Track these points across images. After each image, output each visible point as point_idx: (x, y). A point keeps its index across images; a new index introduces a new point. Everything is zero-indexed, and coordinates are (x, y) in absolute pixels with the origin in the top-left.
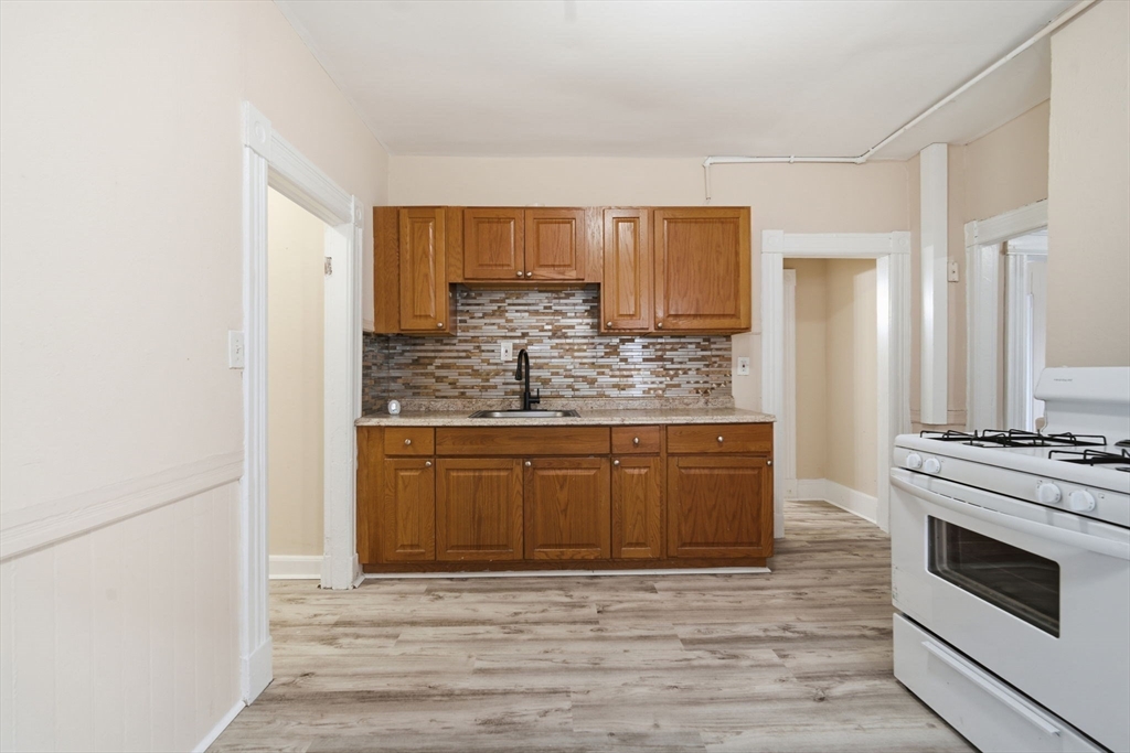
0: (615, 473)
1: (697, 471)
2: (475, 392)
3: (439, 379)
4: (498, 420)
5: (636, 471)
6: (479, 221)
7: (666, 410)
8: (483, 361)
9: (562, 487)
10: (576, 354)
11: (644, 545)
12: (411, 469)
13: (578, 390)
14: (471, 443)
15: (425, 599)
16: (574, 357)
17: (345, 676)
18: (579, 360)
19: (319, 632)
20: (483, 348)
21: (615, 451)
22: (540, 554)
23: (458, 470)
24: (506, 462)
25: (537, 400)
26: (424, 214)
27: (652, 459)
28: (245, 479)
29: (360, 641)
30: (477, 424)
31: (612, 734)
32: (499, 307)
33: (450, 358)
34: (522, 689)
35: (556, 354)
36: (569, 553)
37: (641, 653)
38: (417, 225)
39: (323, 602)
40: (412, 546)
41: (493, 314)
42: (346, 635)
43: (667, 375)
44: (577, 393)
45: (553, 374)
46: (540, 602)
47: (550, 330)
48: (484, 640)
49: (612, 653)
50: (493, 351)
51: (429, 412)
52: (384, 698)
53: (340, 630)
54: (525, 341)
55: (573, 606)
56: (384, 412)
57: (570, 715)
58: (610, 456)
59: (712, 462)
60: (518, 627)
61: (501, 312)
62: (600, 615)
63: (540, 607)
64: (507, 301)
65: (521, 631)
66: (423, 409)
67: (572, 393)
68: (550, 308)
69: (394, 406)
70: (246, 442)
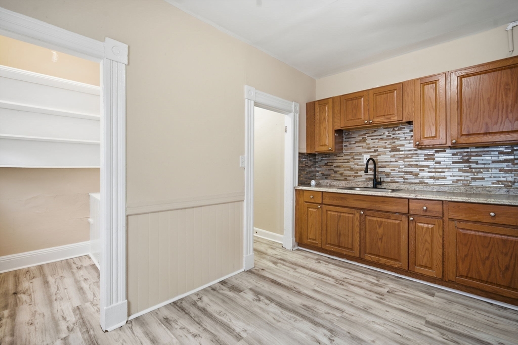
0: (411, 225)
1: (473, 233)
2: (351, 178)
3: (336, 172)
4: (357, 191)
5: (426, 225)
6: (347, 100)
7: (471, 194)
8: (355, 164)
9: (380, 227)
10: (406, 160)
11: (431, 268)
12: (313, 208)
13: (406, 179)
14: (336, 200)
15: (314, 261)
16: (405, 162)
17: (272, 274)
18: (408, 163)
19: (274, 259)
20: (355, 158)
21: (411, 212)
22: (368, 257)
23: (331, 211)
24: (352, 211)
25: (380, 183)
26: (323, 102)
27: (436, 220)
28: (245, 201)
29: (284, 266)
30: (339, 192)
31: (349, 333)
32: (363, 138)
33: (340, 162)
34: (325, 302)
35: (394, 160)
36: (383, 261)
37: (393, 315)
38: (321, 107)
39: (281, 251)
40: (313, 239)
41: (360, 142)
42: (281, 263)
43: (471, 172)
44: (406, 181)
45: (392, 170)
46: (360, 278)
47: (390, 148)
48: (325, 282)
49: (378, 308)
50: (360, 159)
51: (331, 186)
52: (279, 284)
53: (280, 261)
54: (376, 154)
55: (377, 285)
56: (309, 185)
57: (337, 319)
58: (408, 215)
59: (485, 228)
60: (343, 283)
61: (364, 140)
62: (387, 293)
63: (359, 280)
64: (367, 135)
65: (343, 285)
66: (328, 185)
67: (403, 180)
68: (390, 136)
69: (313, 182)
70: (245, 190)
